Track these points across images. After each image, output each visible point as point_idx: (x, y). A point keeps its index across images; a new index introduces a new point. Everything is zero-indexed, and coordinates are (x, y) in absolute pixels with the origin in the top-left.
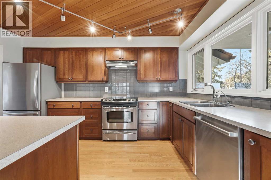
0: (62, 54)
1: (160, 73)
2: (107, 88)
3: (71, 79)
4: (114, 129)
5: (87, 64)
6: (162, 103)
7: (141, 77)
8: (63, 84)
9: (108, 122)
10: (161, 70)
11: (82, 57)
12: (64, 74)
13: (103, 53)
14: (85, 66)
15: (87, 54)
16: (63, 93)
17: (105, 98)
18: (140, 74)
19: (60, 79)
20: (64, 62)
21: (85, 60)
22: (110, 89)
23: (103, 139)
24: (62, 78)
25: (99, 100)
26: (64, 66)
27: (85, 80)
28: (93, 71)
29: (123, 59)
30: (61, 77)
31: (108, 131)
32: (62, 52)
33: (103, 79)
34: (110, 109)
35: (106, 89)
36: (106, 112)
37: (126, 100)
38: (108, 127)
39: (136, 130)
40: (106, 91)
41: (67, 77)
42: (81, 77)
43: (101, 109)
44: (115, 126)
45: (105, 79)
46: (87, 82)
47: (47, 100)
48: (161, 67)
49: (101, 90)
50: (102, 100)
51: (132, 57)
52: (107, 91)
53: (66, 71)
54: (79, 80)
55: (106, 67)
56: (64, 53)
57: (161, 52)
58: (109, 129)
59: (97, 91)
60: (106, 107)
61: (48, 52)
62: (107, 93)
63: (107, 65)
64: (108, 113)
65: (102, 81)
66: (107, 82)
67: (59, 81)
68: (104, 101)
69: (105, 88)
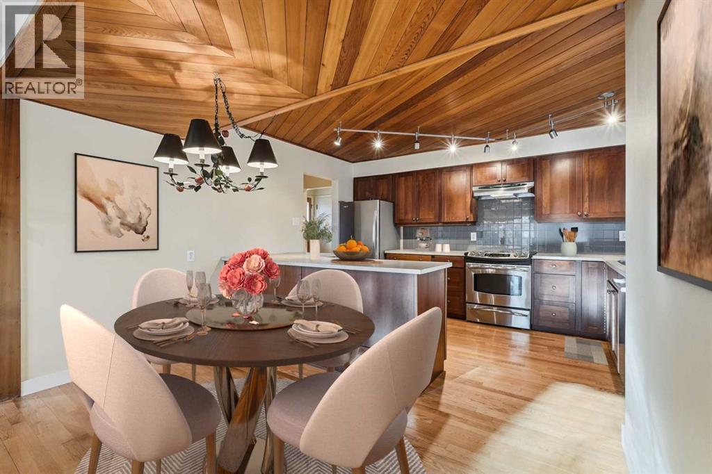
0: (403, 182)
1: (588, 202)
2: (475, 234)
3: (417, 220)
4: (489, 304)
5: (440, 194)
6: (587, 265)
7: (543, 213)
8: (402, 228)
9: (476, 290)
10: (589, 197)
11: (433, 184)
12: (406, 213)
13: (468, 173)
14: (437, 197)
15: (440, 177)
16: (402, 241)
17: (472, 250)
18: (541, 207)
19: (400, 220)
20: (406, 194)
21: (437, 188)
22: (480, 235)
23: (467, 319)
24: (403, 218)
25: (461, 254)
26: (406, 201)
27: (437, 221)
28: (450, 206)
29: (505, 180)
30: (402, 216)
31: (476, 306)
32: (403, 178)
33: (467, 219)
34: (481, 268)
35: (474, 236)
36: (473, 273)
37: (509, 255)
38: (476, 300)
39: (529, 310)
40: (472, 240)
41: (410, 216)
42: (430, 217)
43: (464, 268)
44: (492, 298)
45: (472, 219)
46: (440, 224)
47: (386, 252)
48: (591, 190)
49: (464, 238)
50: (466, 254)
51: (523, 176)
52: (475, 240)
53: (409, 209)
54: (429, 221)
55: (473, 197)
56: (406, 180)
57: (592, 158)
58: (479, 302)
59: (457, 238)
60: (472, 265)
61: (384, 181)
62: (474, 243)
63: (475, 195)
64: (475, 275)
65: (467, 222)
66: (474, 223)
67: (397, 223)
68: (468, 255)
69: (472, 234)
